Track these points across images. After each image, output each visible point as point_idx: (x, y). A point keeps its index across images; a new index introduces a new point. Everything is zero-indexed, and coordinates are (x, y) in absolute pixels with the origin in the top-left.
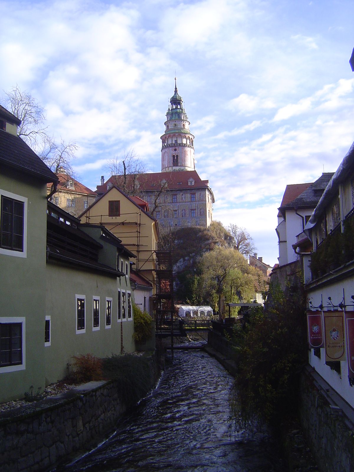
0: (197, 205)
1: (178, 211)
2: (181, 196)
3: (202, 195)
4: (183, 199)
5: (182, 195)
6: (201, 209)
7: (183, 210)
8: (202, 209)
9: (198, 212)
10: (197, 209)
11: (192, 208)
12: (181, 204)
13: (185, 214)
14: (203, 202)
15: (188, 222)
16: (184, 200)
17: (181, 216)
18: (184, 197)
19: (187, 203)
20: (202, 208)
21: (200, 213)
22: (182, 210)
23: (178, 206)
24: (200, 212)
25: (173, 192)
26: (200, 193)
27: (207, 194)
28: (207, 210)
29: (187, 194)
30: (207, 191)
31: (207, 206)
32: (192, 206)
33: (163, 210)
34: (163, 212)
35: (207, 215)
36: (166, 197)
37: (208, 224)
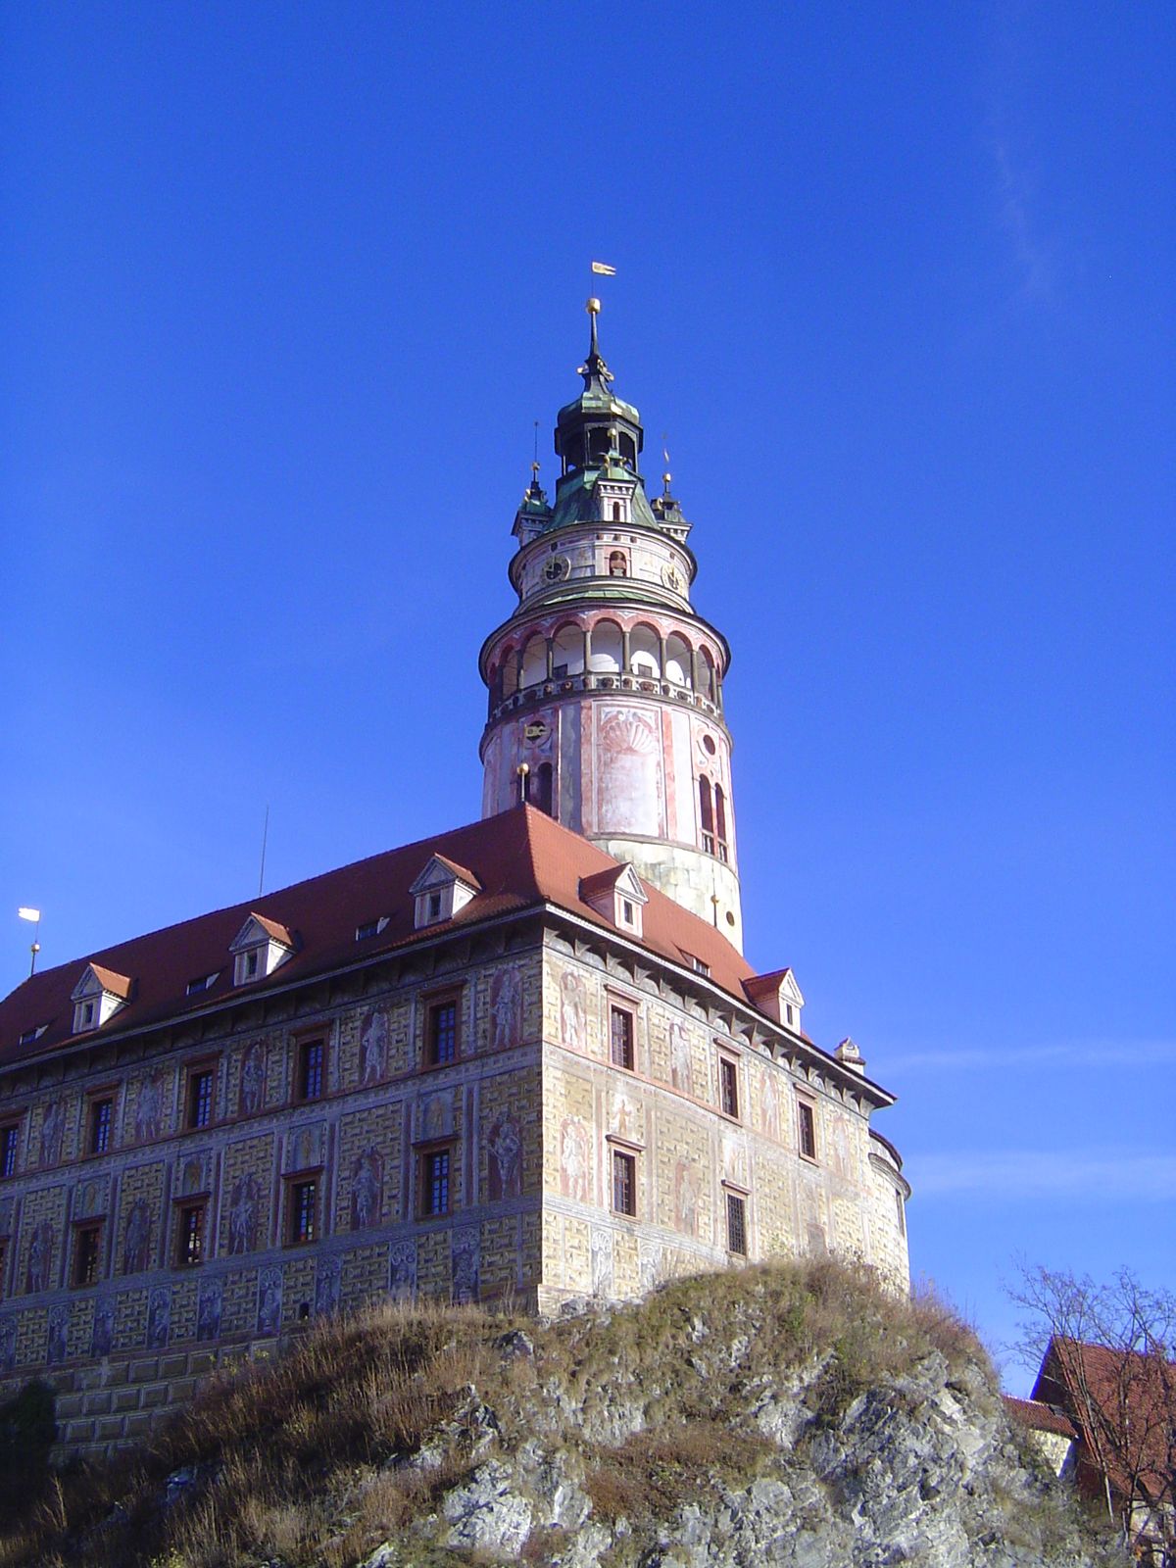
0: (470, 1092)
1: (323, 1178)
2: (357, 1033)
3: (506, 994)
4: (372, 1056)
5: (367, 1022)
6: (495, 1131)
7: (366, 1163)
8: (505, 1128)
9: (469, 1166)
10: (463, 1133)
11: (433, 1134)
12: (351, 1104)
13: (375, 1199)
14: (517, 1053)
15: (394, 1270)
16: (373, 1068)
17: (346, 1216)
18: (379, 1039)
19: (391, 1094)
20: (510, 1118)
21: (485, 1173)
22: (359, 1166)
23: (332, 1126)
24: (493, 1159)
25: (301, 1012)
26: (498, 982)
27: (565, 976)
28: (555, 1138)
29: (398, 1005)
30: (564, 950)
31: (547, 1090)
32: (426, 1111)
33: (226, 1188)
34: (224, 1198)
35: (546, 1182)
36: (258, 1068)
37: (574, 1276)
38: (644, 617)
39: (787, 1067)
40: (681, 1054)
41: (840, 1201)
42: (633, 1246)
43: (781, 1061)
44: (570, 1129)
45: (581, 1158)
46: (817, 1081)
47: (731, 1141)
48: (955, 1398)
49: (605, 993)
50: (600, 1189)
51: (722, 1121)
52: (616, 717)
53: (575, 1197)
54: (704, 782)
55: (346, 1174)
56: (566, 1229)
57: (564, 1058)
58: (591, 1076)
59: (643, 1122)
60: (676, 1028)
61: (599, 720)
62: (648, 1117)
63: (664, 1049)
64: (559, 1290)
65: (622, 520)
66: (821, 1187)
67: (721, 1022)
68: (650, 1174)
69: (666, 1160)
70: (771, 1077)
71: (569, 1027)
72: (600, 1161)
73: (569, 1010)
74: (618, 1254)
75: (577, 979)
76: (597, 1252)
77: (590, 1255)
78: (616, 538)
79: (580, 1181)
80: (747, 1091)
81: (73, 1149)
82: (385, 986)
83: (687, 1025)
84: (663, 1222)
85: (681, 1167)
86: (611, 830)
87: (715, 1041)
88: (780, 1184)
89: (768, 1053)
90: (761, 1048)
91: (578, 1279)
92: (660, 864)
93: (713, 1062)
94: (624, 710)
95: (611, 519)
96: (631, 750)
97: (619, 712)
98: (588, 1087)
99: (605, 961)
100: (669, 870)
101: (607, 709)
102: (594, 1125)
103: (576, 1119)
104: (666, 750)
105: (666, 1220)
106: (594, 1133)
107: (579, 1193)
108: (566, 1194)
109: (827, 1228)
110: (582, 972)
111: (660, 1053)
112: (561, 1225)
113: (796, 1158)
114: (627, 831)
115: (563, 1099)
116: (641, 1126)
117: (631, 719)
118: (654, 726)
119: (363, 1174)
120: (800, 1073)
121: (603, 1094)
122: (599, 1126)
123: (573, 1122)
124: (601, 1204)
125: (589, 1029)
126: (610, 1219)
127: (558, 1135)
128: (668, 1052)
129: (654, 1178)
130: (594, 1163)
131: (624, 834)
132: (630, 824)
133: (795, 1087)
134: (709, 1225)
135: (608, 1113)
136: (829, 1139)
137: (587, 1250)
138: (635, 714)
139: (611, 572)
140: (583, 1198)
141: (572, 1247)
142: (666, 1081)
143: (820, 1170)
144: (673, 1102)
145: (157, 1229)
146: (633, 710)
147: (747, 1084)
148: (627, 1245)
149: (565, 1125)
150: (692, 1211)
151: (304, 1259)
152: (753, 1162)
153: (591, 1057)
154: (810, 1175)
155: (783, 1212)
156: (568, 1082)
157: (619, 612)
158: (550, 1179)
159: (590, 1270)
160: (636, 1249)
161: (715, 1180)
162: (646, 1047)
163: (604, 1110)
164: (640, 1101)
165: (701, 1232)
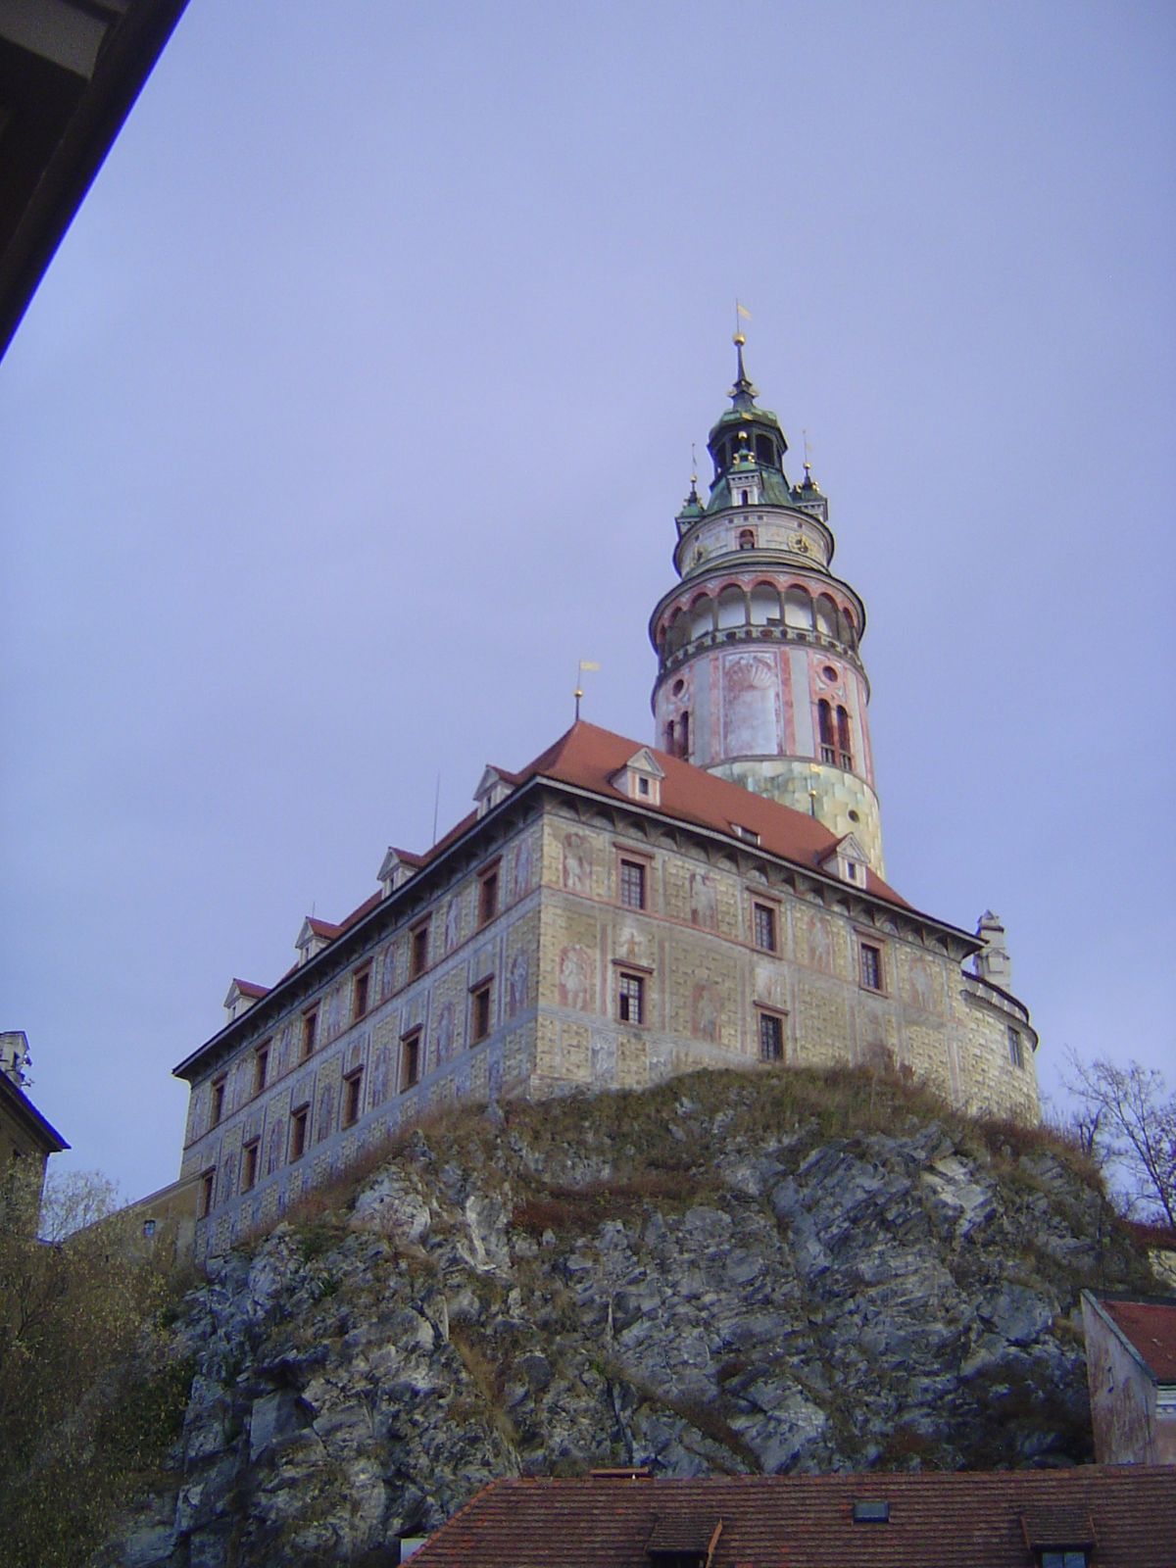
0: (502, 940)
1: (423, 1032)
2: (444, 917)
3: (523, 856)
4: (452, 931)
5: (450, 907)
6: (514, 964)
7: (445, 1013)
8: (520, 959)
9: (500, 997)
10: (497, 972)
11: (481, 977)
12: (439, 972)
13: (449, 1038)
14: (528, 900)
16: (452, 940)
17: (434, 1057)
18: (456, 917)
19: (460, 956)
20: (522, 952)
21: (508, 999)
22: (442, 1017)
23: (429, 992)
24: (513, 986)
25: (416, 911)
26: (520, 849)
27: (568, 837)
28: (553, 961)
29: (466, 888)
30: (568, 816)
31: (545, 923)
32: (478, 963)
33: (373, 1058)
34: (371, 1067)
35: (543, 994)
36: (392, 962)
37: (571, 1068)
38: (762, 577)
39: (846, 913)
40: (703, 898)
41: (915, 1028)
42: (640, 1047)
43: (836, 908)
44: (571, 954)
45: (582, 977)
46: (888, 927)
47: (765, 972)
48: (962, 1163)
49: (614, 850)
50: (604, 1002)
51: (755, 954)
52: (739, 662)
53: (574, 1007)
54: (824, 705)
55: (435, 1026)
56: (564, 1031)
57: (567, 899)
58: (597, 913)
59: (655, 950)
60: (698, 878)
61: (724, 668)
62: (662, 948)
63: (681, 893)
64: (553, 1078)
65: (750, 502)
66: (889, 1014)
67: (757, 874)
68: (662, 991)
69: (682, 981)
70: (822, 920)
71: (571, 875)
72: (604, 980)
73: (572, 863)
74: (623, 1053)
75: (583, 839)
76: (598, 1051)
77: (590, 1054)
78: (746, 519)
79: (581, 995)
80: (790, 931)
81: (295, 1060)
82: (460, 875)
83: (712, 875)
84: (676, 1030)
85: (700, 989)
86: (735, 754)
87: (747, 889)
88: (833, 1009)
89: (819, 901)
90: (810, 897)
91: (575, 1070)
92: (778, 776)
93: (746, 906)
94: (746, 655)
95: (740, 503)
96: (752, 687)
97: (742, 658)
98: (592, 922)
99: (614, 825)
100: (787, 782)
101: (730, 658)
102: (598, 952)
103: (578, 947)
104: (786, 682)
105: (681, 1028)
106: (598, 956)
107: (579, 1004)
108: (566, 1004)
109: (896, 1050)
110: (587, 832)
111: (677, 896)
112: (558, 1028)
113: (856, 989)
114: (749, 753)
115: (564, 931)
116: (652, 954)
117: (751, 662)
118: (773, 664)
119: (444, 1022)
120: (863, 919)
121: (609, 929)
122: (604, 952)
123: (574, 949)
124: (604, 1012)
125: (594, 877)
126: (614, 1026)
127: (557, 959)
128: (687, 895)
129: (667, 996)
130: (598, 981)
131: (746, 756)
132: (751, 748)
133: (855, 930)
134: (735, 1036)
135: (614, 943)
136: (905, 975)
137: (587, 1049)
138: (755, 658)
139: (742, 546)
140: (583, 1008)
141: (570, 1045)
142: (685, 920)
143: (890, 1001)
144: (692, 935)
145: (336, 1102)
146: (753, 654)
147: (789, 925)
148: (633, 1047)
149: (565, 952)
150: (713, 1023)
151: (410, 1098)
152: (796, 989)
153: (597, 898)
154: (874, 1004)
155: (836, 1032)
156: (569, 918)
157: (741, 577)
158: (547, 992)
159: (590, 1064)
160: (644, 1050)
161: (743, 1001)
162: (661, 891)
163: (610, 941)
164: (650, 933)
165: (725, 1041)
